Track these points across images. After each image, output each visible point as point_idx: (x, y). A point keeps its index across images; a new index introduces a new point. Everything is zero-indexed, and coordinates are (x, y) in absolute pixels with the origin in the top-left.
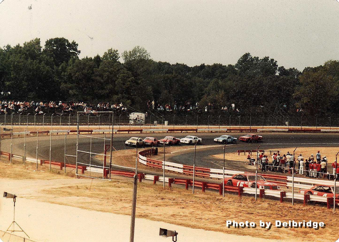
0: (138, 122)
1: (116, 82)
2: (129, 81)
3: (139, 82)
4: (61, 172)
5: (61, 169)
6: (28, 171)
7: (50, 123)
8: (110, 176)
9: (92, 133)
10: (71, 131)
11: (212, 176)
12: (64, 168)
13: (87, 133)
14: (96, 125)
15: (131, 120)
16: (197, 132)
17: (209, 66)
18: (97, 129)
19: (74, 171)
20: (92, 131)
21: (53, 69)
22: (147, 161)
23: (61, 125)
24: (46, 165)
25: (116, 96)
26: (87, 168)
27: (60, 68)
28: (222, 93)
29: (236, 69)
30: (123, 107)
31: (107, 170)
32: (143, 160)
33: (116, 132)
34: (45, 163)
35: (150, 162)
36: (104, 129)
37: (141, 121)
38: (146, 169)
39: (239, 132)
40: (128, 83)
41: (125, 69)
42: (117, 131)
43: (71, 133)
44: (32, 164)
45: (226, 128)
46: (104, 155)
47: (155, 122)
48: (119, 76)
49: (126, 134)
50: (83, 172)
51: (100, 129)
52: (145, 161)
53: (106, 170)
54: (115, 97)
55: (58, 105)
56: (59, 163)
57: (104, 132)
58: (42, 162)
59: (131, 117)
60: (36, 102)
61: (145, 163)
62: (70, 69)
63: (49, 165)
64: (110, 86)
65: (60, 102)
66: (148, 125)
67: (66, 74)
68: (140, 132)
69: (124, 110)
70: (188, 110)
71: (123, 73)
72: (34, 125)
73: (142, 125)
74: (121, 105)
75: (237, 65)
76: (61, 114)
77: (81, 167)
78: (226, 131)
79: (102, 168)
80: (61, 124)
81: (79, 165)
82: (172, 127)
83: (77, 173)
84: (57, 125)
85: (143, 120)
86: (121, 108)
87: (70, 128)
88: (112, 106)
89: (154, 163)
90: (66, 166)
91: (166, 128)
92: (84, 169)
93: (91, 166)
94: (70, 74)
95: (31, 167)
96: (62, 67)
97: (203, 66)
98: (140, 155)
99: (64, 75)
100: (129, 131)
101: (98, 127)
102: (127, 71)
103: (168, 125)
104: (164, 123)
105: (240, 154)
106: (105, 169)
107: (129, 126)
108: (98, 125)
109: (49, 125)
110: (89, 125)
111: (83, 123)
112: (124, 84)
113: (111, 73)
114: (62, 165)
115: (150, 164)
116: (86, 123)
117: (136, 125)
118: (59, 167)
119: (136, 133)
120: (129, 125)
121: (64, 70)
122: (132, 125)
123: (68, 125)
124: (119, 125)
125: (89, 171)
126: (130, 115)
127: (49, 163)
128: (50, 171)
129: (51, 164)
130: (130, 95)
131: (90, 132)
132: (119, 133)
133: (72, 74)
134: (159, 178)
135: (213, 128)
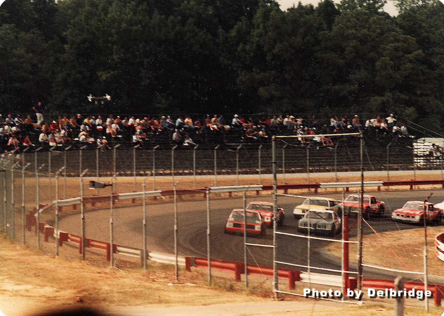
0: (436, 162)
1: (378, 63)
2: (411, 61)
4: (238, 285)
5: (238, 279)
6: (155, 285)
7: (213, 168)
9: (319, 190)
10: (265, 188)
12: (243, 277)
13: (305, 190)
14: (328, 171)
15: (417, 156)
18: (331, 180)
19: (270, 283)
20: (317, 186)
21: (216, 35)
23: (239, 173)
24: (199, 268)
25: (379, 99)
26: (301, 276)
27: (233, 33)
30: (395, 123)
31: (353, 278)
33: (379, 187)
34: (197, 264)
36: (347, 179)
40: (409, 65)
41: (398, 29)
42: (383, 184)
43: (264, 193)
44: (165, 267)
46: (343, 241)
48: (384, 49)
49: (406, 190)
50: (293, 286)
51: (338, 180)
53: (350, 278)
54: (376, 100)
55: (230, 124)
56: (233, 265)
57: (347, 188)
58: (189, 263)
59: (416, 150)
60: (174, 119)
62: (260, 36)
63: (206, 270)
64: (361, 74)
65: (236, 116)
67: (247, 47)
69: (398, 132)
71: (398, 41)
72: (170, 174)
74: (390, 120)
76: (238, 146)
77: (286, 273)
79: (340, 274)
80: (238, 170)
81: (280, 267)
83: (277, 287)
84: (228, 173)
86: (390, 126)
87: (262, 181)
88: (368, 122)
90: (249, 272)
92: (295, 277)
93: (312, 271)
94: (259, 47)
95: (163, 275)
96: (238, 32)
98: (439, 242)
99: (244, 50)
100: (412, 183)
101: (332, 175)
102: (404, 34)
106: (347, 275)
107: (411, 172)
108: (333, 171)
109: (209, 174)
110: (311, 171)
111: (293, 166)
112: (397, 68)
113: (363, 41)
114: (240, 270)
116: (302, 166)
117: (430, 169)
118: (232, 275)
119: (431, 190)
120: (413, 169)
121: (243, 37)
122: (419, 169)
123: (257, 173)
124: (385, 169)
125: (308, 281)
126: (414, 144)
127: (206, 265)
128: (210, 284)
129: (212, 266)
130: (415, 94)
131: (313, 190)
132: (387, 190)
133: (263, 47)
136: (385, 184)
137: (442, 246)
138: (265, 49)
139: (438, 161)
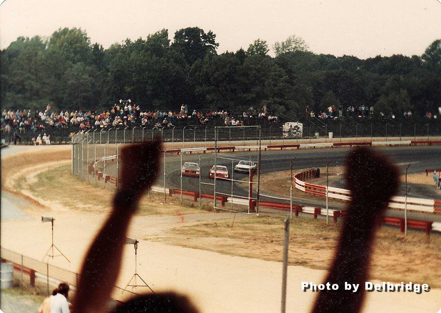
0: (294, 135)
1: (266, 83)
2: (282, 81)
3: (295, 81)
4: (196, 204)
5: (196, 200)
6: (154, 204)
7: (181, 137)
8: (258, 209)
9: (235, 150)
10: (208, 149)
12: (199, 199)
13: (228, 150)
14: (240, 140)
15: (285, 132)
17: (386, 58)
18: (241, 145)
19: (212, 204)
20: (234, 148)
21: (185, 68)
22: (306, 187)
23: (195, 141)
24: (176, 195)
25: (266, 102)
26: (228, 199)
27: (193, 66)
28: (404, 92)
29: (422, 60)
32: (301, 185)
33: (266, 149)
34: (175, 193)
35: (310, 188)
36: (250, 144)
37: (298, 133)
38: (304, 196)
39: (427, 145)
40: (281, 84)
41: (276, 65)
42: (267, 147)
43: (208, 152)
44: (159, 194)
45: (410, 140)
46: (250, 182)
47: (317, 134)
48: (269, 75)
49: (279, 150)
50: (223, 204)
51: (245, 145)
52: (303, 186)
53: (253, 201)
55: (191, 115)
56: (193, 193)
57: (250, 149)
58: (171, 192)
59: (284, 129)
61: (303, 189)
62: (207, 68)
63: (180, 196)
64: (258, 88)
65: (194, 111)
66: (307, 139)
67: (201, 74)
68: (296, 148)
70: (359, 116)
71: (275, 71)
73: (299, 138)
75: (424, 56)
76: (195, 127)
77: (220, 198)
78: (410, 144)
79: (248, 199)
80: (195, 139)
81: (217, 195)
82: (338, 140)
83: (216, 206)
84: (190, 141)
85: (301, 132)
87: (207, 145)
89: (315, 189)
90: (202, 197)
91: (330, 142)
92: (224, 200)
93: (233, 197)
94: (207, 74)
95: (158, 198)
96: (196, 66)
97: (378, 58)
98: (296, 179)
100: (281, 147)
101: (242, 142)
102: (279, 68)
103: (333, 137)
104: (328, 135)
105: (429, 174)
106: (251, 200)
107: (282, 141)
108: (243, 140)
109: (180, 141)
110: (231, 140)
111: (223, 137)
112: (275, 85)
113: (258, 71)
114: (197, 196)
115: (309, 191)
116: (227, 137)
117: (291, 139)
118: (193, 198)
119: (291, 150)
120: (282, 139)
122: (285, 139)
123: (204, 141)
124: (269, 139)
125: (231, 202)
126: (283, 126)
127: (180, 193)
128: (182, 204)
129: (183, 193)
130: (284, 99)
131: (232, 150)
132: (270, 150)
133: (209, 73)
134: (322, 211)
135: (393, 140)
136: (269, 147)
137: (298, 181)
138: (210, 75)
139: (295, 134)
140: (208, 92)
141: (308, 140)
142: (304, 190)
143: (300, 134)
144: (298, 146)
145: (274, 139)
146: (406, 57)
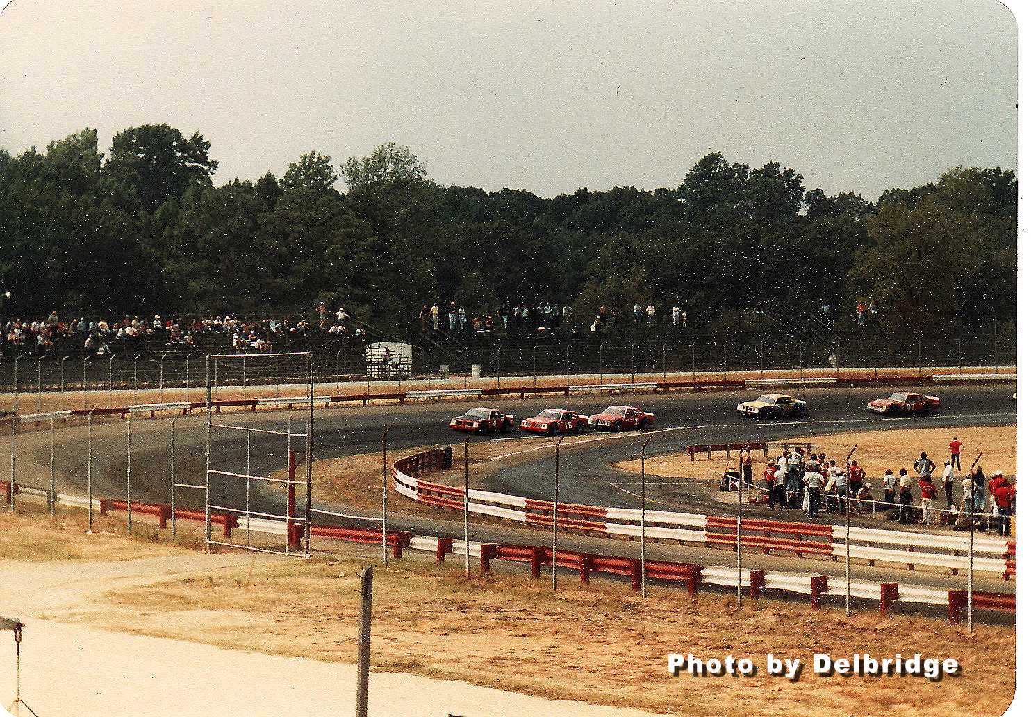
1: (327, 252)
2: (365, 250)
3: (394, 248)
4: (163, 533)
5: (163, 525)
6: (64, 536)
7: (132, 381)
8: (308, 543)
9: (257, 407)
10: (193, 406)
11: (612, 528)
12: (170, 522)
13: (241, 407)
14: (268, 383)
15: (370, 364)
16: (566, 394)
17: (599, 195)
18: (271, 395)
19: (201, 529)
21: (138, 219)
22: (420, 490)
23: (164, 386)
24: (117, 513)
25: (328, 295)
26: (238, 521)
27: (157, 215)
28: (639, 273)
29: (679, 200)
31: (299, 525)
32: (407, 486)
33: (326, 403)
34: (115, 508)
35: (429, 492)
36: (290, 394)
37: (402, 366)
38: (416, 512)
39: (691, 391)
40: (363, 255)
41: (350, 211)
42: (331, 399)
43: (192, 410)
44: (76, 512)
45: (653, 379)
46: (289, 481)
47: (444, 369)
48: (334, 235)
49: (359, 406)
50: (228, 534)
51: (279, 395)
52: (413, 488)
53: (296, 524)
55: (151, 326)
56: (157, 509)
57: (290, 405)
58: (105, 506)
59: (369, 357)
60: (87, 321)
61: (413, 495)
62: (190, 218)
63: (125, 515)
65: (157, 316)
66: (423, 379)
67: (175, 232)
68: (398, 400)
70: (540, 328)
71: (348, 225)
72: (81, 389)
73: (404, 379)
75: (682, 190)
76: (164, 353)
77: (222, 518)
78: (655, 388)
79: (285, 520)
80: (162, 382)
81: (213, 511)
82: (491, 381)
83: (209, 536)
84: (150, 387)
85: (407, 364)
87: (190, 397)
89: (440, 495)
90: (177, 516)
91: (476, 386)
92: (231, 523)
93: (251, 516)
94: (189, 231)
95: (73, 522)
96: (164, 214)
97: (582, 195)
98: (398, 472)
99: (171, 237)
100: (365, 398)
101: (271, 388)
102: (356, 217)
103: (481, 376)
104: (469, 370)
105: (697, 456)
106: (291, 522)
107: (364, 384)
108: (274, 383)
109: (128, 388)
110: (248, 384)
111: (226, 377)
112: (349, 258)
113: (309, 225)
114: (165, 514)
115: (427, 498)
116: (238, 377)
118: (156, 520)
119: (387, 405)
120: (365, 380)
121: (170, 219)
122: (373, 379)
123: (185, 386)
124: (335, 380)
125: (246, 528)
126: (368, 350)
127: (126, 508)
128: (130, 533)
129: (132, 509)
130: (369, 289)
131: (250, 407)
132: (337, 406)
133: (193, 231)
134: (454, 545)
135: (616, 381)
136: (333, 399)
137: (401, 476)
138: (196, 234)
139: (395, 370)
140: (193, 274)
141: (426, 382)
142: (416, 498)
143: (405, 369)
144: (402, 396)
145: (348, 380)
146: (643, 193)
